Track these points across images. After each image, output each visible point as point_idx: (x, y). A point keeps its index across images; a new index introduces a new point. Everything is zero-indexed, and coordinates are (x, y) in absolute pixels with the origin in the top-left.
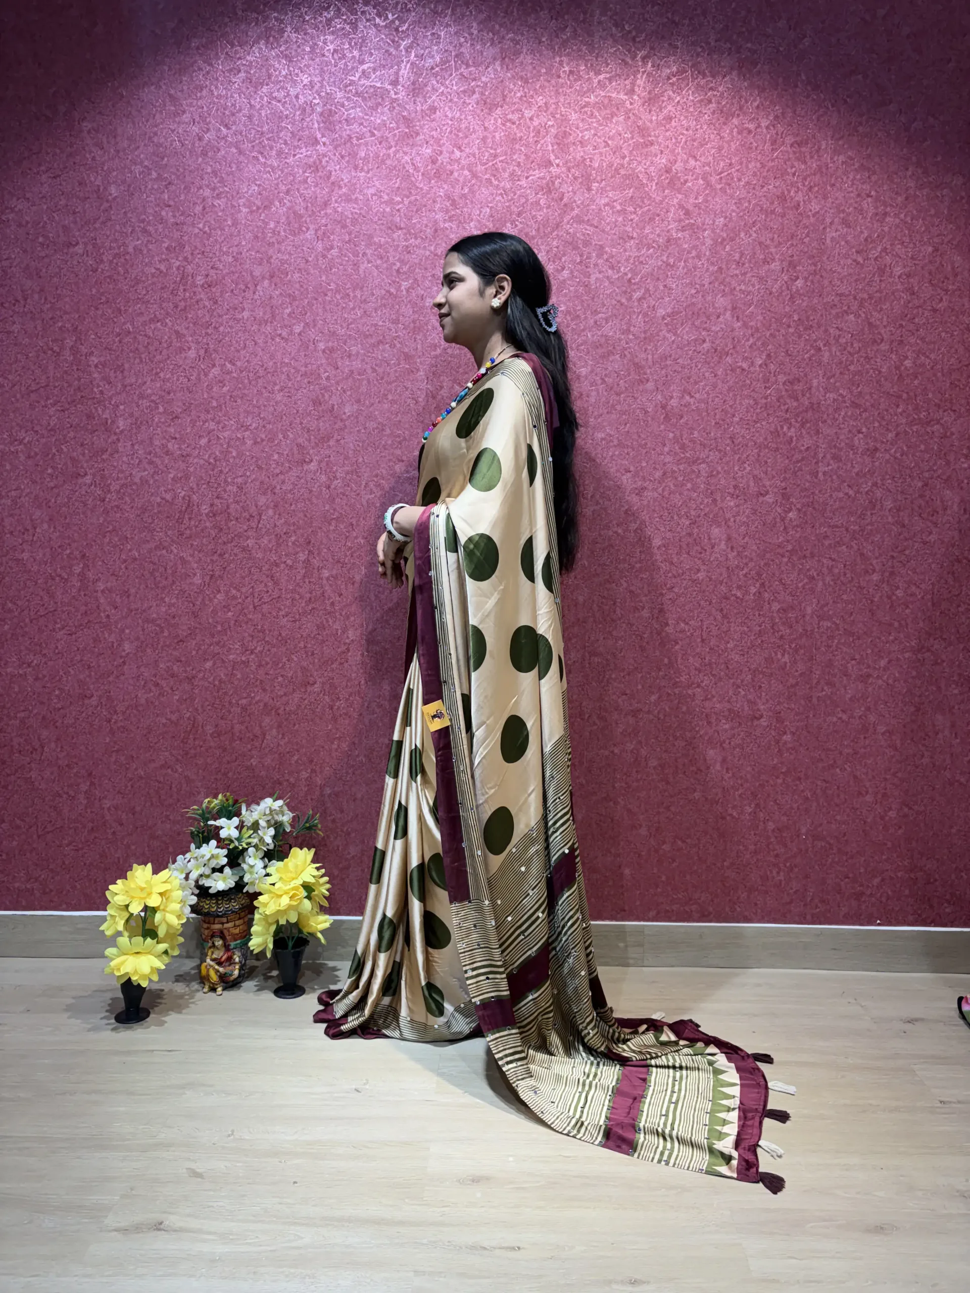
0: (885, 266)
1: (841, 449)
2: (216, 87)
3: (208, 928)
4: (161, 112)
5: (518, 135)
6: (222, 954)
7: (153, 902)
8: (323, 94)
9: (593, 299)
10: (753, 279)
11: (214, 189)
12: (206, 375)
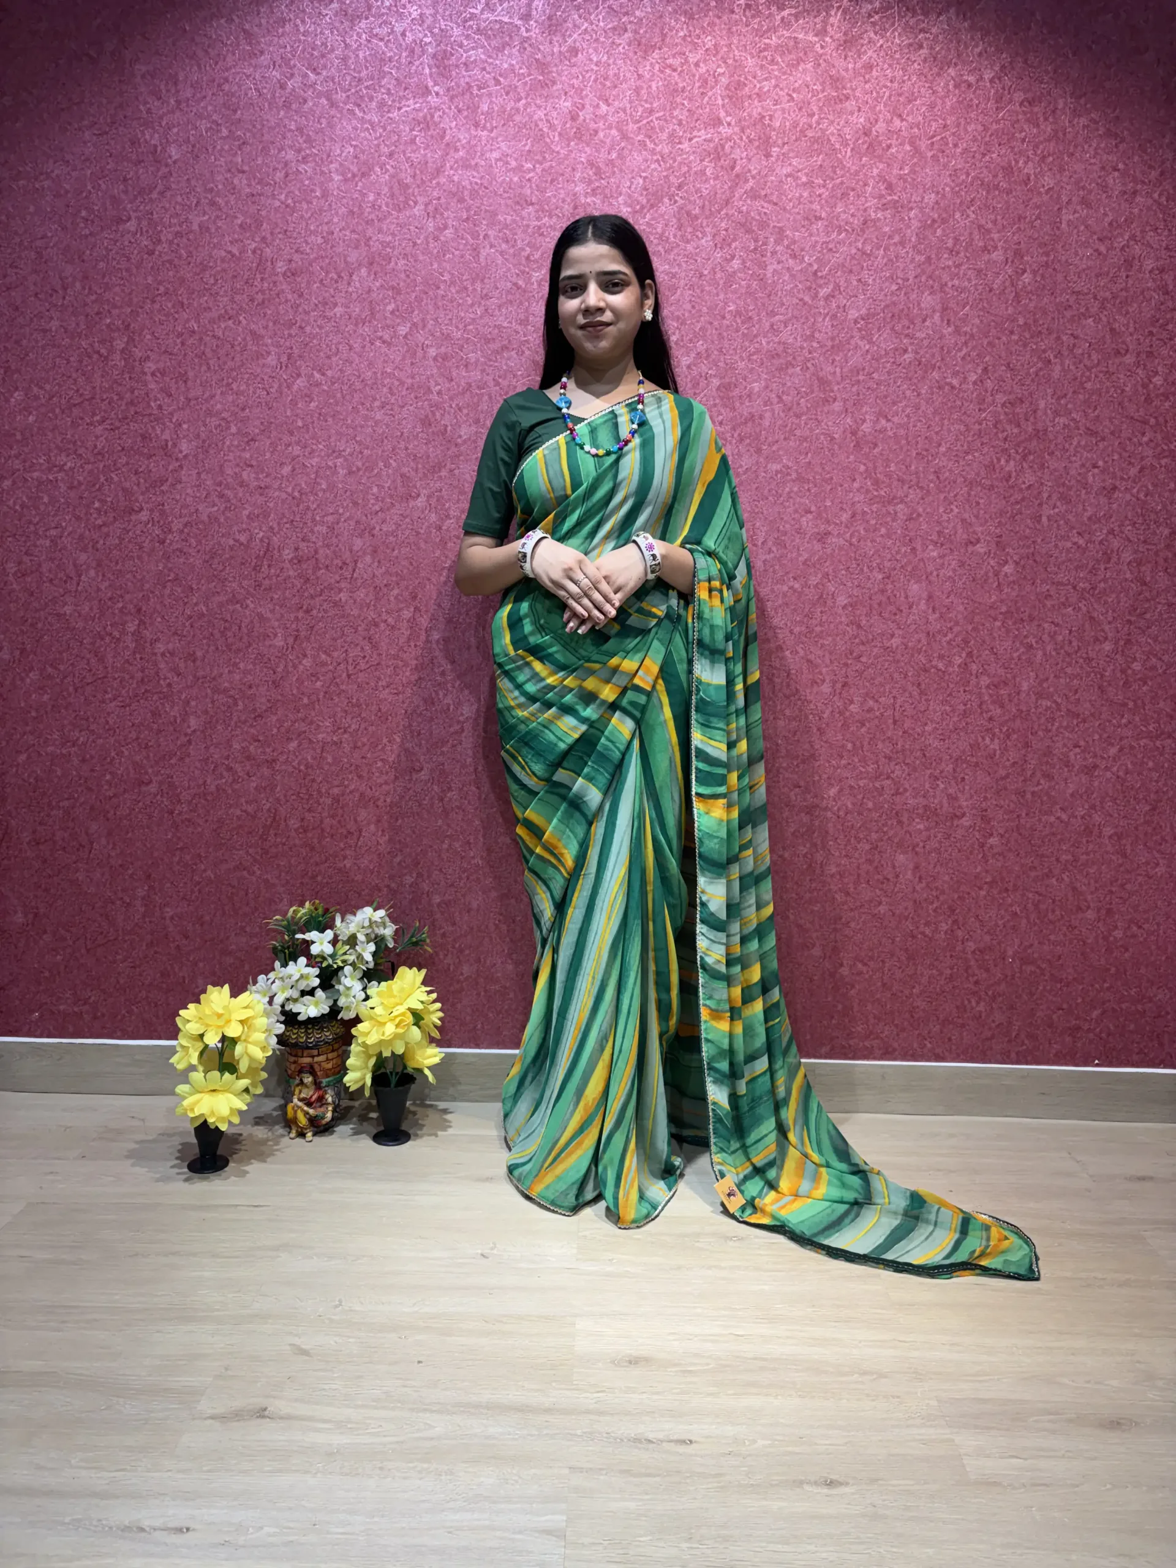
0: (1134, 258)
1: (1070, 488)
2: (303, 21)
3: (295, 1062)
4: (234, 54)
5: (681, 85)
6: (311, 1093)
7: (233, 1031)
8: (436, 31)
9: (769, 296)
10: (969, 272)
11: (299, 151)
12: (288, 387)
